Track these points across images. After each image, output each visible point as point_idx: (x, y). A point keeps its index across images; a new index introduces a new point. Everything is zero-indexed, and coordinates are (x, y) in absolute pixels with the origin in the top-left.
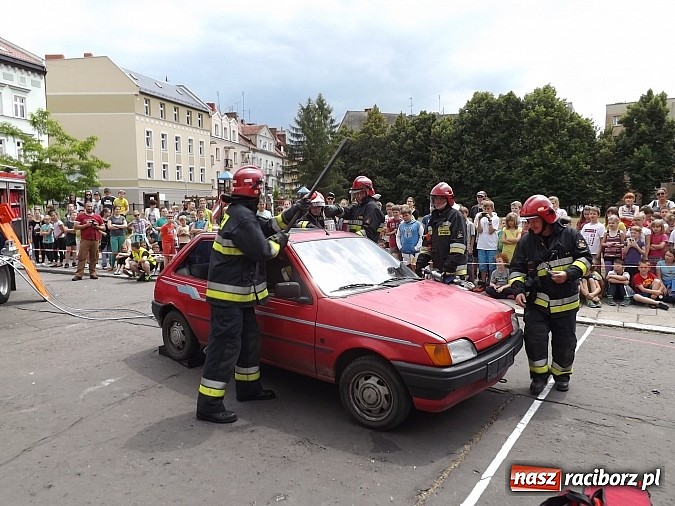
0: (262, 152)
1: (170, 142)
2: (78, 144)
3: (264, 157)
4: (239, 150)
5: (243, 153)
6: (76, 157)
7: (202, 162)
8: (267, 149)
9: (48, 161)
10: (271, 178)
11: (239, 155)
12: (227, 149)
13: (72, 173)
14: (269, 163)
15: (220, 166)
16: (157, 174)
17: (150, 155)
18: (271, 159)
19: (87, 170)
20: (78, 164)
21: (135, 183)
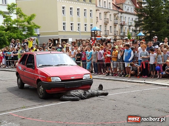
0: (126, 13)
1: (75, 11)
2: (27, 17)
3: (127, 16)
4: (112, 13)
5: (115, 15)
6: (26, 23)
7: (91, 21)
8: (130, 11)
9: (14, 26)
10: (131, 28)
11: (112, 16)
12: (106, 13)
13: (24, 31)
14: (131, 19)
15: (101, 22)
16: (68, 28)
17: (64, 19)
18: (131, 17)
19: (30, 29)
20: (27, 26)
21: (57, 33)
